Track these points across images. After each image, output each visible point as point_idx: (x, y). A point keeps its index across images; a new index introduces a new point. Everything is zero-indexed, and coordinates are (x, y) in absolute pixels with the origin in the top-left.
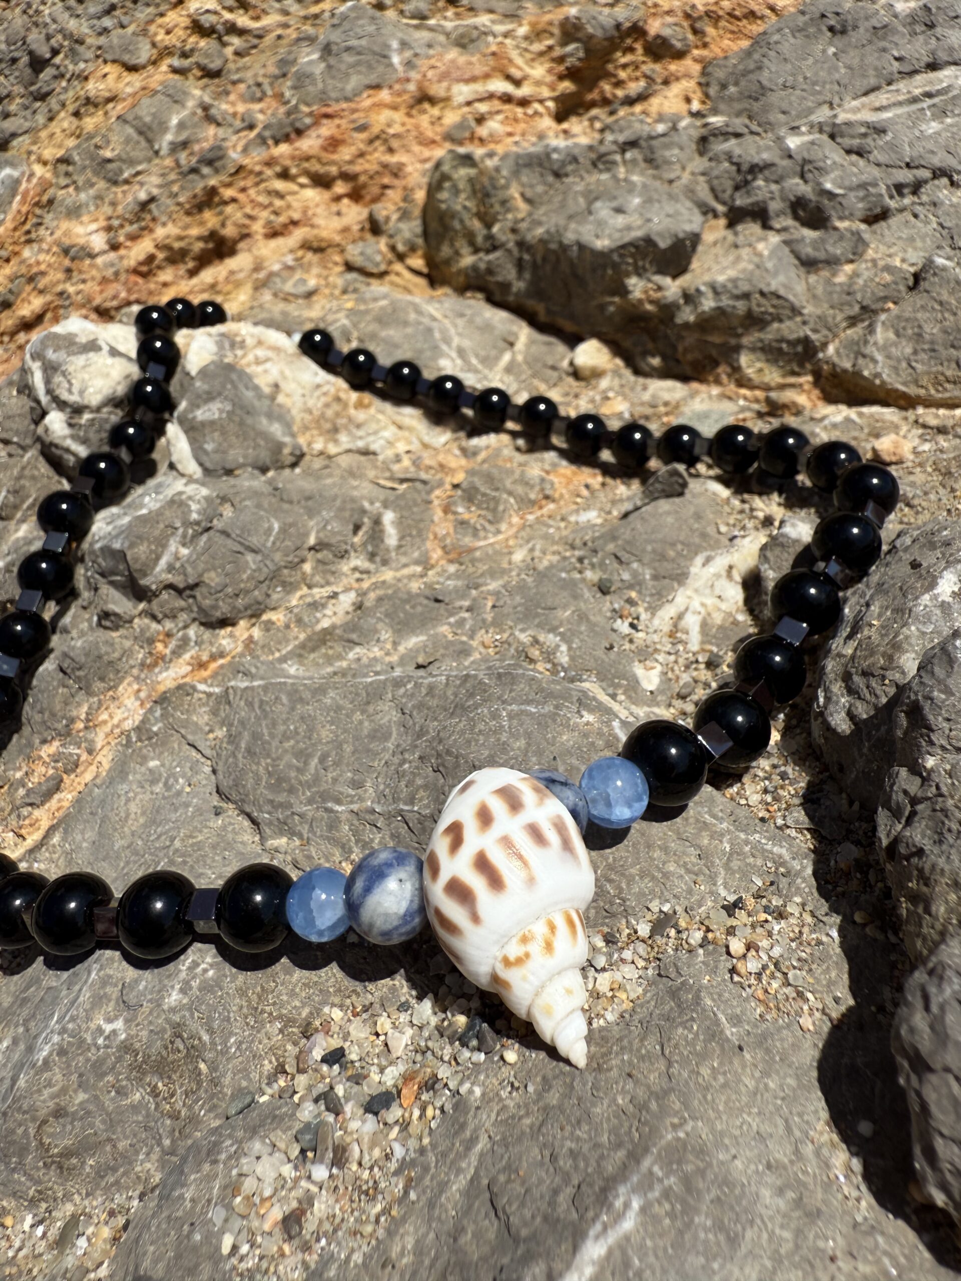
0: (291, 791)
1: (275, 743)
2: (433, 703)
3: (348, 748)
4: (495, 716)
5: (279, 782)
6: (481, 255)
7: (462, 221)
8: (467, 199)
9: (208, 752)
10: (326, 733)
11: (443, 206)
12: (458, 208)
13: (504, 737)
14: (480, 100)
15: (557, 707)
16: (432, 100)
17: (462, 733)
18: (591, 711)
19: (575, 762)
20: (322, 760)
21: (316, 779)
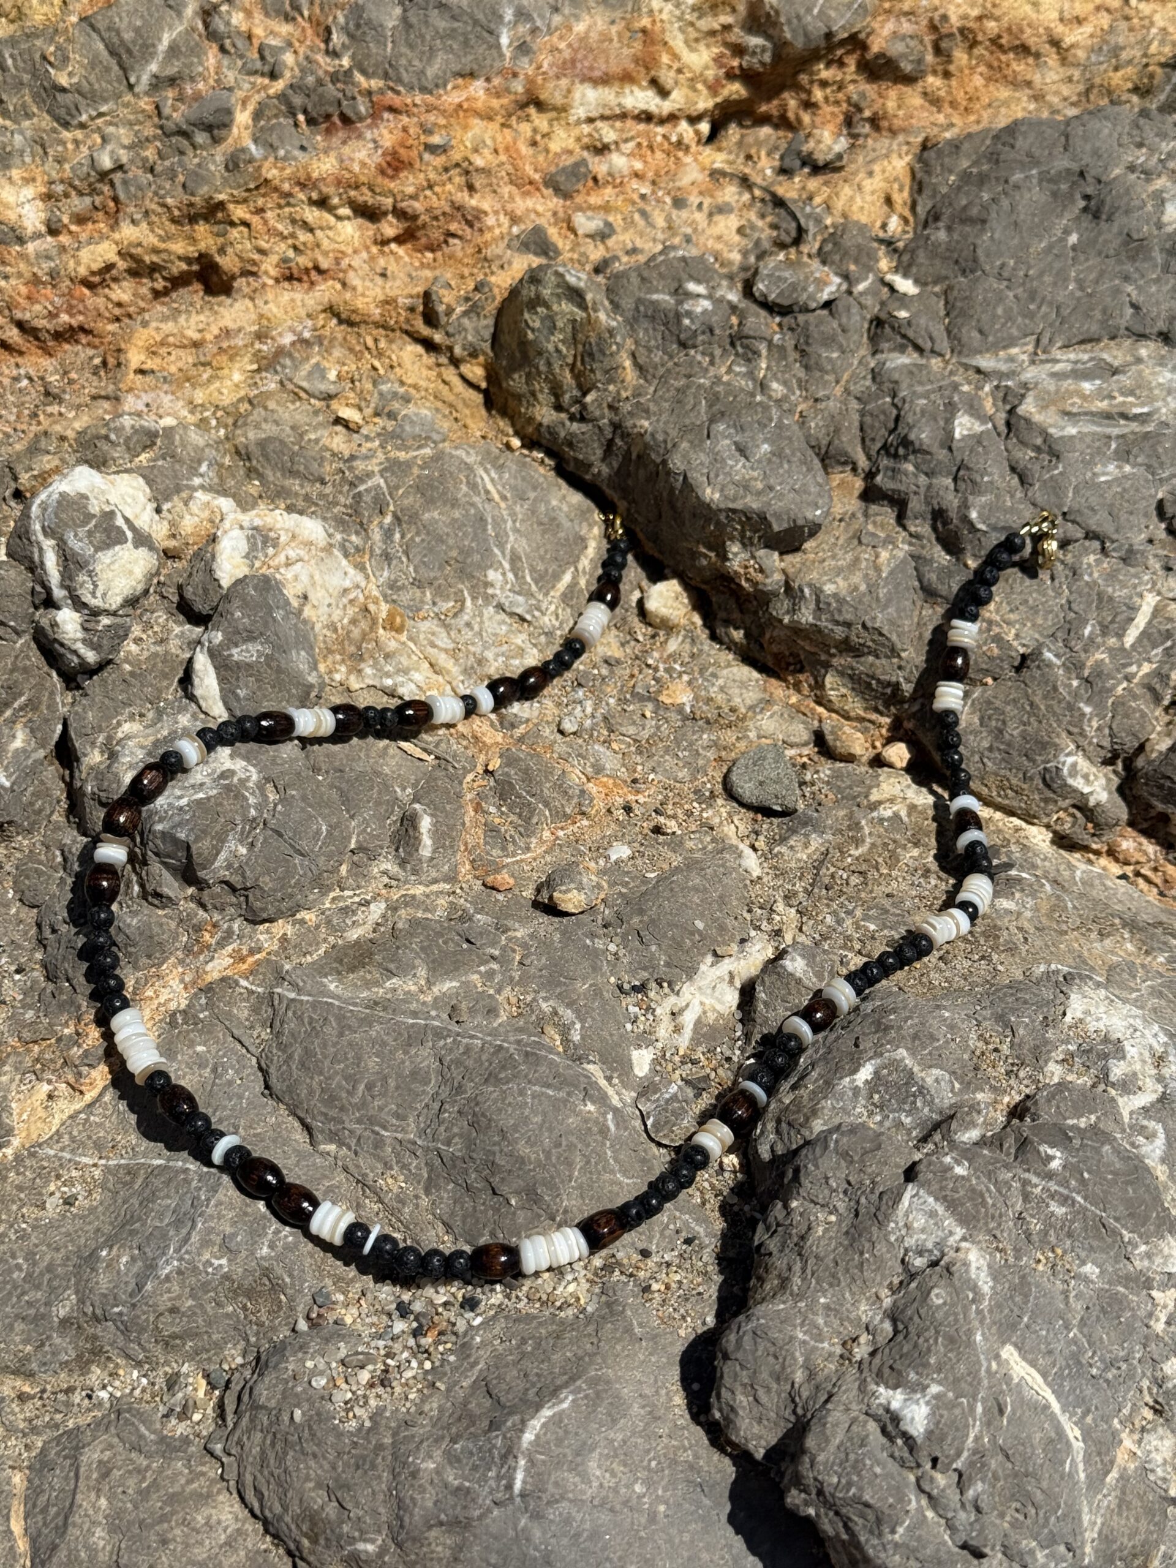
0: (342, 1109)
1: (327, 1063)
2: (470, 1063)
3: (392, 1083)
4: (522, 1092)
5: (331, 1100)
6: (563, 416)
7: (549, 364)
8: (563, 341)
9: (252, 1049)
10: (372, 1063)
11: (530, 336)
12: (551, 347)
13: (527, 1112)
14: (603, 118)
15: (569, 1094)
16: (540, 106)
17: (495, 1101)
18: (593, 1102)
19: (573, 1139)
20: (369, 1087)
21: (364, 1104)
